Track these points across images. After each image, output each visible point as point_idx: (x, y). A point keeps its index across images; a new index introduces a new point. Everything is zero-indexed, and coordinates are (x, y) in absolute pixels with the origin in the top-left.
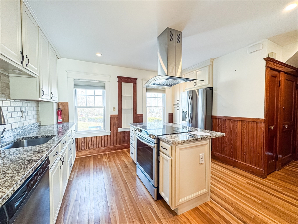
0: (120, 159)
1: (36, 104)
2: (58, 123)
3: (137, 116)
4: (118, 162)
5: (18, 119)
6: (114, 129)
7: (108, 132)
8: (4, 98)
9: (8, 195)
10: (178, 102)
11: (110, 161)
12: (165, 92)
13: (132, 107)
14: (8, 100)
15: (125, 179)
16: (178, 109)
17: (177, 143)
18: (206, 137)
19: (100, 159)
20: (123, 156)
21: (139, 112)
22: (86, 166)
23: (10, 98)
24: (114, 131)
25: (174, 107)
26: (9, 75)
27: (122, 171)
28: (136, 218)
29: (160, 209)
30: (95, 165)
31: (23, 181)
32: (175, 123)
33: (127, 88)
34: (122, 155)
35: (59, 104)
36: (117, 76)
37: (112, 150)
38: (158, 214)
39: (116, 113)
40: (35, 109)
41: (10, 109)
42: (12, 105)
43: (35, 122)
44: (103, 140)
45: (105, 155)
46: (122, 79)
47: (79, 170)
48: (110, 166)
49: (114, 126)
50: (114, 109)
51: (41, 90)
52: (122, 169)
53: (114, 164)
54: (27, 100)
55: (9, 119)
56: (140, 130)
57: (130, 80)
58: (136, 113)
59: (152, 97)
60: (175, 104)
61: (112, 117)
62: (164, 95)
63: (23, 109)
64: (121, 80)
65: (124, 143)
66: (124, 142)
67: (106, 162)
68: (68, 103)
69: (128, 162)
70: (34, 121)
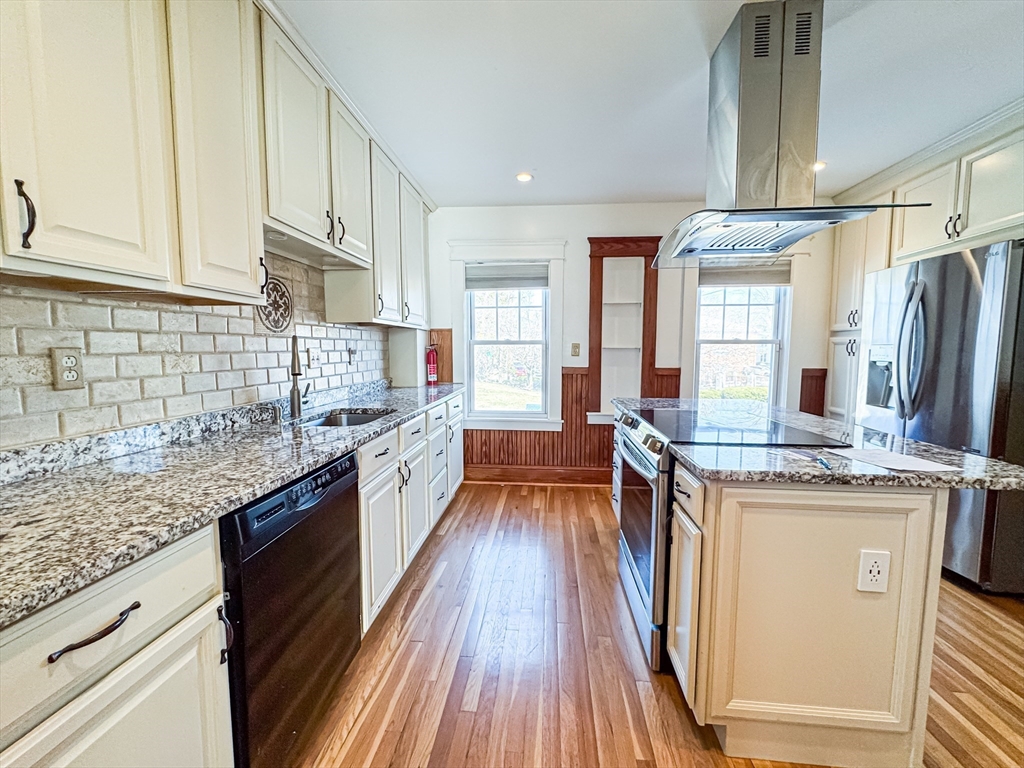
0: (581, 512)
1: (381, 334)
2: (429, 383)
3: (657, 375)
4: (573, 518)
5: (341, 368)
6: (574, 415)
7: (554, 422)
8: (315, 320)
9: (240, 499)
10: (853, 318)
11: (551, 509)
12: (788, 281)
13: (636, 340)
14: (322, 323)
15: (575, 573)
16: (851, 353)
17: (723, 478)
18: (902, 476)
19: (525, 497)
20: (595, 505)
21: (661, 362)
22: (486, 508)
23: (324, 320)
24: (574, 421)
25: (835, 344)
26: (324, 268)
27: (575, 547)
28: (570, 693)
29: (661, 704)
30: (507, 513)
31: (278, 484)
32: (832, 413)
33: (623, 275)
34: (591, 501)
35: (433, 333)
36: (589, 238)
37: (564, 479)
38: (645, 713)
39: (582, 361)
40: (379, 346)
41: (327, 345)
42: (330, 335)
43: (378, 378)
44: (539, 444)
45: (544, 489)
46: (606, 247)
47: (467, 514)
48: (545, 525)
49: (574, 405)
50: (576, 347)
51: (377, 297)
52: (578, 543)
53: (559, 523)
54: (360, 324)
55: (323, 367)
56: (630, 420)
57: (632, 245)
58: (653, 363)
59: (724, 305)
60: (836, 327)
61: (568, 376)
62: (785, 295)
63: (352, 346)
64: (602, 248)
65: (606, 464)
66: (604, 460)
67: (538, 510)
68: (450, 331)
69: (605, 525)
70: (377, 375)
